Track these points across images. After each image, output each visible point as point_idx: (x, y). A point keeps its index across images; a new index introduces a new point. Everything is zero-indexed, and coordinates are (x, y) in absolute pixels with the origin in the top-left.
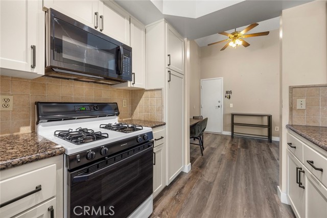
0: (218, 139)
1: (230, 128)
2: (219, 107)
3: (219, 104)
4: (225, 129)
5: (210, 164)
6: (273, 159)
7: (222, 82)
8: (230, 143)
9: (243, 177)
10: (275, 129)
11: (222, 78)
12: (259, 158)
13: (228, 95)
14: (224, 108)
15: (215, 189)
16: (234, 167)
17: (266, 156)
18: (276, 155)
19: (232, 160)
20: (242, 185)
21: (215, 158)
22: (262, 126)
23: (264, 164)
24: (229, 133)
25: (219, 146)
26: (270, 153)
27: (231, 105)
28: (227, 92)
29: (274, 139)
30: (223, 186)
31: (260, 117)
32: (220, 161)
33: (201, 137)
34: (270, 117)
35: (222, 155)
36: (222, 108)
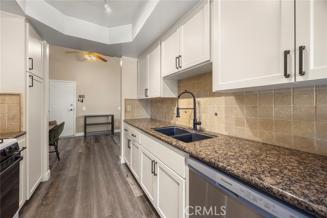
0: (72, 142)
1: (83, 129)
2: (71, 110)
3: (72, 108)
4: (77, 131)
5: (70, 163)
6: (116, 144)
7: (75, 85)
8: (84, 142)
9: (100, 161)
10: (116, 124)
11: (75, 82)
12: (108, 146)
13: (81, 98)
14: (76, 111)
15: (80, 178)
16: (92, 158)
17: (112, 143)
18: (117, 141)
19: (89, 154)
20: (100, 166)
21: (74, 157)
22: (108, 123)
23: (111, 148)
24: (82, 134)
25: (74, 147)
26: (114, 140)
27: (84, 108)
28: (80, 96)
29: (115, 131)
30: (87, 173)
31: (106, 117)
32: (79, 158)
33: (56, 143)
34: (113, 116)
35: (80, 153)
36: (75, 111)
